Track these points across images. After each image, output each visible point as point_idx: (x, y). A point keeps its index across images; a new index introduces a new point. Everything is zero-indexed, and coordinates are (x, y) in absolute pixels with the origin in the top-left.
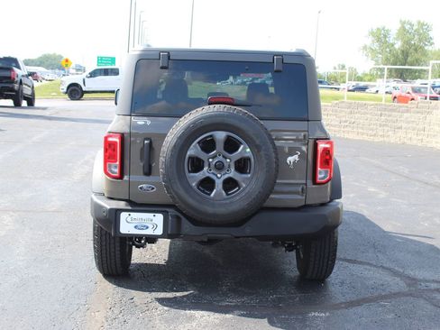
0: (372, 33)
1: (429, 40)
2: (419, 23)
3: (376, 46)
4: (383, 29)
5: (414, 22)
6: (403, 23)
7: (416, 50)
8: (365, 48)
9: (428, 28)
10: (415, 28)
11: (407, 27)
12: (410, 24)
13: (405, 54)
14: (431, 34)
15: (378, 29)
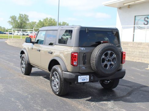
0: (11, 17)
1: (28, 20)
2: (25, 15)
3: (12, 21)
4: (14, 16)
5: (23, 14)
6: (20, 15)
7: (24, 23)
8: (9, 21)
9: (28, 16)
10: (24, 16)
11: (22, 16)
12: (22, 15)
13: (21, 24)
14: (28, 18)
15: (13, 16)
